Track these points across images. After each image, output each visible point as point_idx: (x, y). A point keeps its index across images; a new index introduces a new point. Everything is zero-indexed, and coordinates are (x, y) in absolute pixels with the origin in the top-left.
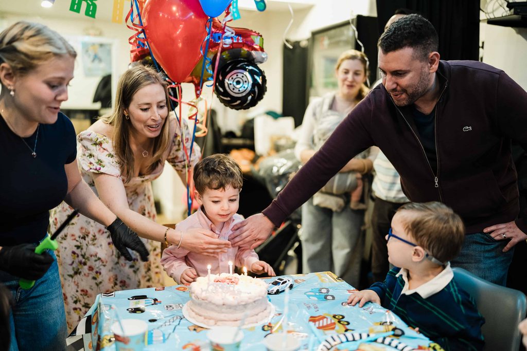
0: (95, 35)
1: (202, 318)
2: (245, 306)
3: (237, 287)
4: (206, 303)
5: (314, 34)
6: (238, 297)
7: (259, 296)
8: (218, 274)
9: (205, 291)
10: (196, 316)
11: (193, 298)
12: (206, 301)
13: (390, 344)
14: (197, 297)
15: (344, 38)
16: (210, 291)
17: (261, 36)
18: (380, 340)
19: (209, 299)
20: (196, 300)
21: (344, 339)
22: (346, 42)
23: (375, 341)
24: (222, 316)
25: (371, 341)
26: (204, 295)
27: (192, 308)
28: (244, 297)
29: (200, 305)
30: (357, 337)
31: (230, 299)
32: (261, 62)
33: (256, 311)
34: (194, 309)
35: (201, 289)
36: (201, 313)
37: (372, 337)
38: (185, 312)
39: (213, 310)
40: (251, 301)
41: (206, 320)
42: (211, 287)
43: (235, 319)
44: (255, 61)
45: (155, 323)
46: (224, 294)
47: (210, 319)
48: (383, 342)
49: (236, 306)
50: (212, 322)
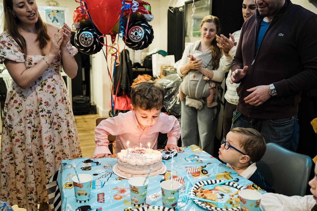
0: (54, 5)
1: (124, 173)
2: (149, 166)
3: (144, 155)
4: (126, 164)
5: (187, 3)
6: (145, 161)
7: (157, 160)
8: (133, 148)
9: (125, 157)
10: (120, 172)
11: (119, 161)
12: (126, 163)
13: (232, 186)
14: (121, 161)
15: (205, 6)
16: (128, 157)
17: (149, 5)
18: (227, 184)
19: (128, 162)
20: (120, 163)
21: (206, 184)
22: (207, 8)
23: (224, 184)
24: (135, 172)
25: (222, 184)
26: (125, 160)
27: (118, 167)
28: (149, 161)
29: (122, 165)
30: (214, 182)
31: (140, 162)
32: (150, 21)
33: (156, 169)
34: (119, 168)
35: (123, 156)
36: (123, 170)
37: (223, 182)
38: (114, 169)
39: (130, 168)
40: (152, 163)
41: (126, 174)
42: (129, 156)
43: (143, 174)
44: (146, 20)
45: (97, 176)
46: (136, 159)
47: (129, 174)
48: (229, 185)
49: (143, 166)
50: (130, 175)
